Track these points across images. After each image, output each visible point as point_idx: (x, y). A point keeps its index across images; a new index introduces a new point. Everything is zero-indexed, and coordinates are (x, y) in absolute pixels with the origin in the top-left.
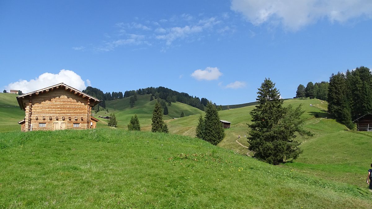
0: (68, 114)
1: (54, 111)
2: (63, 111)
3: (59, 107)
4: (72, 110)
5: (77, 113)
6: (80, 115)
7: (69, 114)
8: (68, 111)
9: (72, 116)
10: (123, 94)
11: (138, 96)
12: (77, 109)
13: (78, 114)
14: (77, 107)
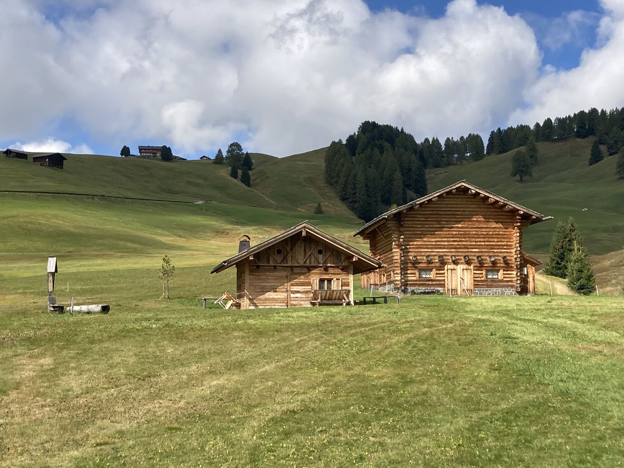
0: (475, 250)
1: (446, 244)
2: (464, 243)
3: (455, 233)
4: (482, 240)
5: (492, 246)
6: (499, 250)
7: (477, 250)
8: (474, 243)
9: (483, 254)
10: (486, 143)
11: (543, 148)
12: (493, 238)
13: (495, 249)
14: (491, 233)
